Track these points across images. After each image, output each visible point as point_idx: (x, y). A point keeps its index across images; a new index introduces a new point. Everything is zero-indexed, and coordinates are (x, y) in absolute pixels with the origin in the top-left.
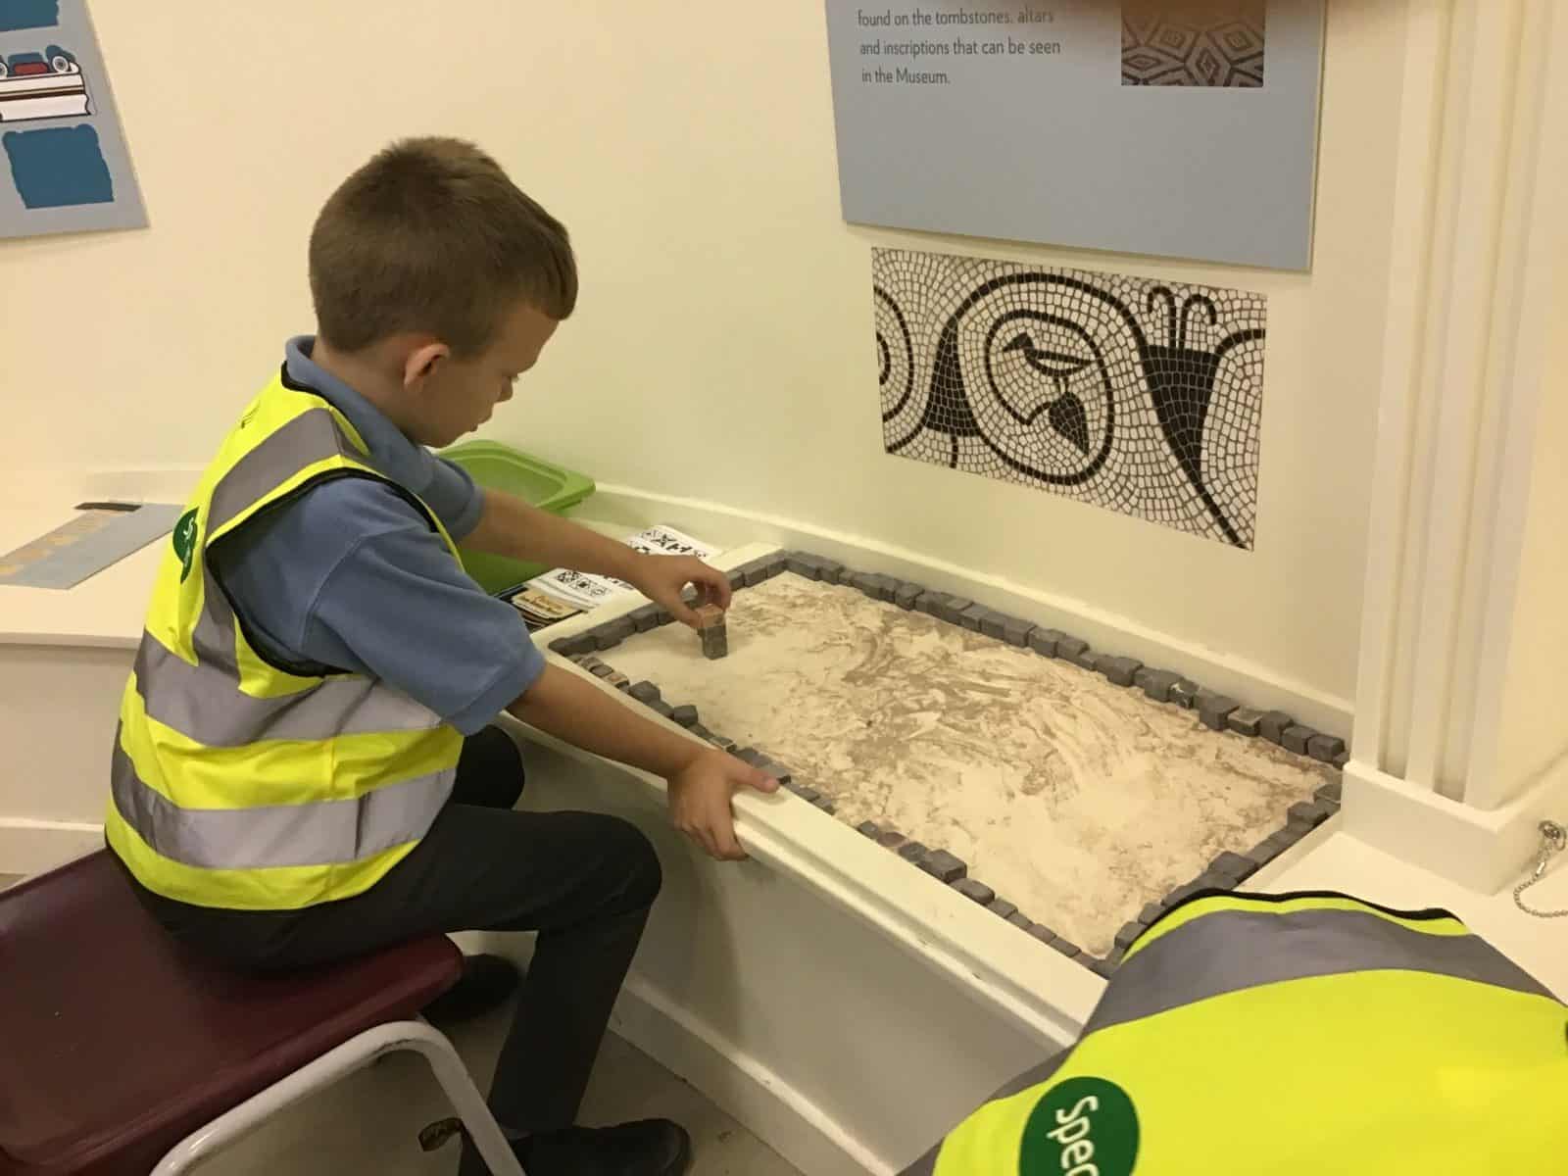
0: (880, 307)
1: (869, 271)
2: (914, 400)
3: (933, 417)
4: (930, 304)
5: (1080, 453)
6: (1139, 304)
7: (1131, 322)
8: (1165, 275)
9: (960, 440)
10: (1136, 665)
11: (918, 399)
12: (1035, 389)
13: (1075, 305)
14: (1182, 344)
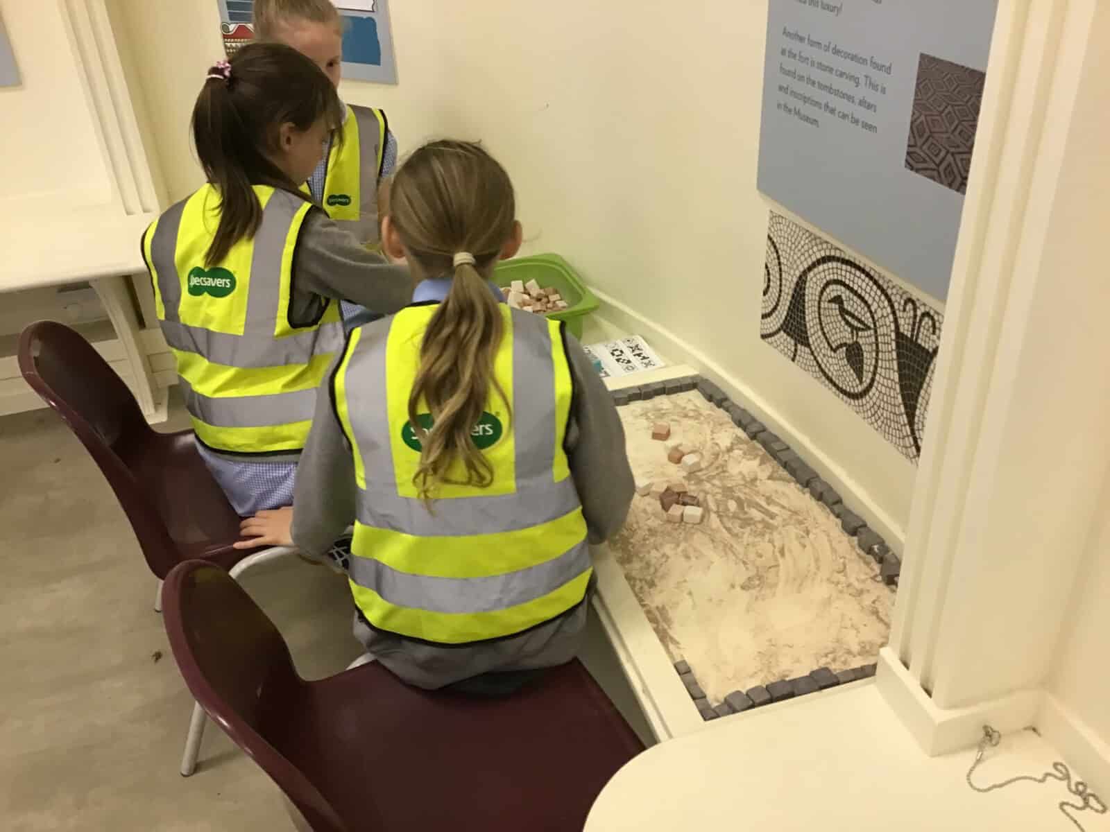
0: (769, 249)
1: (768, 225)
2: (779, 312)
3: (787, 327)
4: (795, 257)
5: (857, 381)
6: (899, 304)
7: (894, 313)
8: (916, 294)
9: (799, 346)
10: (861, 523)
11: (781, 312)
12: (842, 334)
13: (868, 290)
14: (916, 339)
